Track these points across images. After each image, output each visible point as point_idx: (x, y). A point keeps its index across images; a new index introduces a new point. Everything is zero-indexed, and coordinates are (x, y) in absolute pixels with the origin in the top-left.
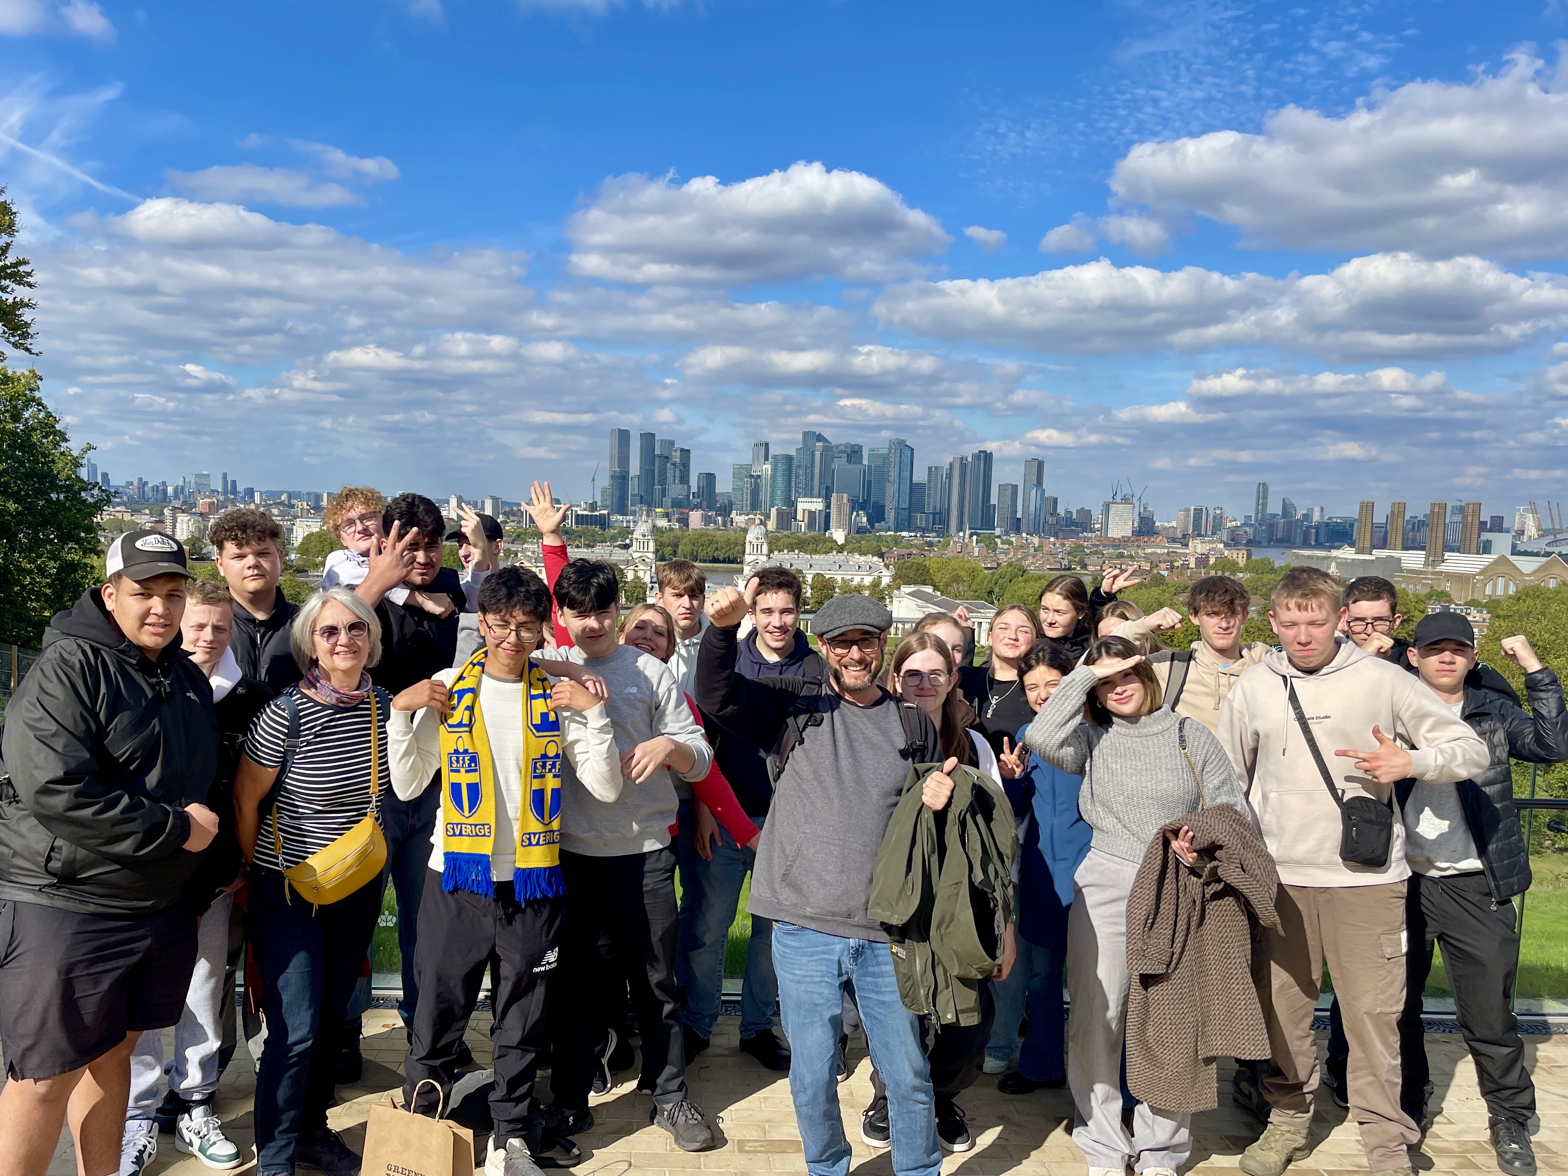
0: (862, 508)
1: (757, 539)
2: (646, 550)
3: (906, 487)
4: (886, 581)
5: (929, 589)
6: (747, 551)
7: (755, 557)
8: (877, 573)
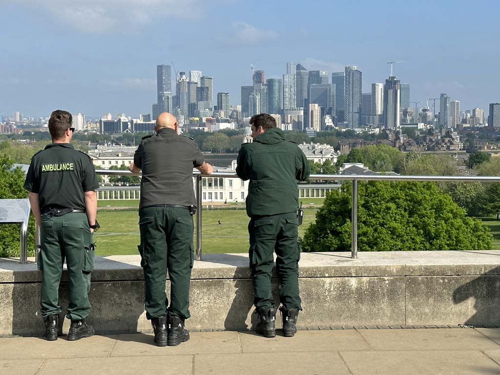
0: (328, 114)
3: (357, 98)
4: (335, 160)
5: (361, 166)
8: (329, 156)
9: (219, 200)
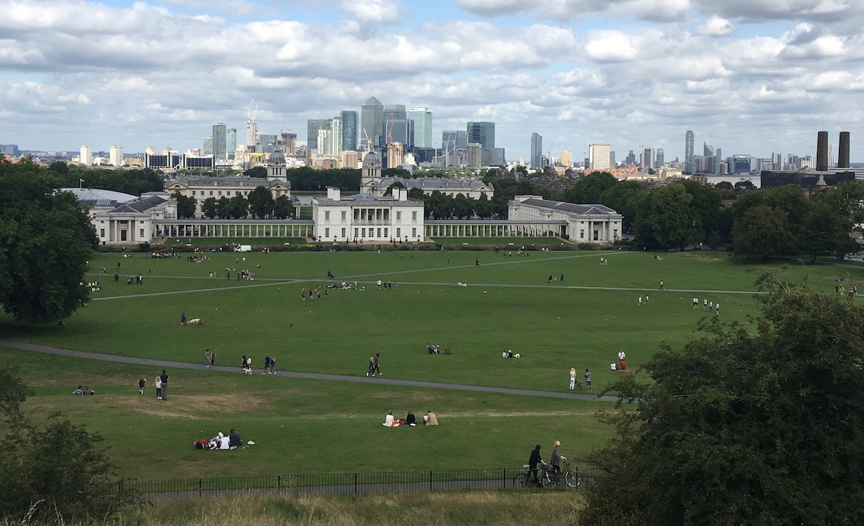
1: (372, 164)
2: (279, 175)
5: (540, 199)
6: (363, 175)
7: (371, 179)
8: (479, 189)
9: (382, 239)
